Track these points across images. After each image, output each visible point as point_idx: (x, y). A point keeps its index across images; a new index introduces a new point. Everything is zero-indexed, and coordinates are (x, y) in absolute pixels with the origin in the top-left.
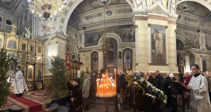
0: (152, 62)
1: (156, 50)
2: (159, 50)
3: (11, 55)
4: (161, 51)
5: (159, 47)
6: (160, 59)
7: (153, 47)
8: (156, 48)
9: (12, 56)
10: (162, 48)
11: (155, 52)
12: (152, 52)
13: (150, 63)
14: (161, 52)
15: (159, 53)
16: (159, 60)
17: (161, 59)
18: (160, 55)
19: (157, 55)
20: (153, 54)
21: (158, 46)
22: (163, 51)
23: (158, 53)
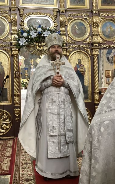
3: (36, 26)
9: (40, 30)
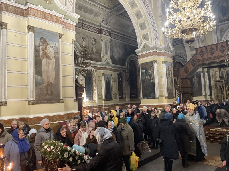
0: (36, 98)
1: (43, 76)
2: (48, 77)
4: (51, 78)
5: (48, 71)
6: (50, 93)
7: (38, 71)
8: (43, 74)
10: (54, 73)
11: (42, 80)
12: (35, 80)
13: (32, 99)
14: (52, 80)
15: (48, 82)
16: (47, 94)
17: (52, 91)
18: (49, 84)
19: (45, 85)
20: (37, 84)
21: (46, 70)
22: (55, 78)
23: (46, 81)
